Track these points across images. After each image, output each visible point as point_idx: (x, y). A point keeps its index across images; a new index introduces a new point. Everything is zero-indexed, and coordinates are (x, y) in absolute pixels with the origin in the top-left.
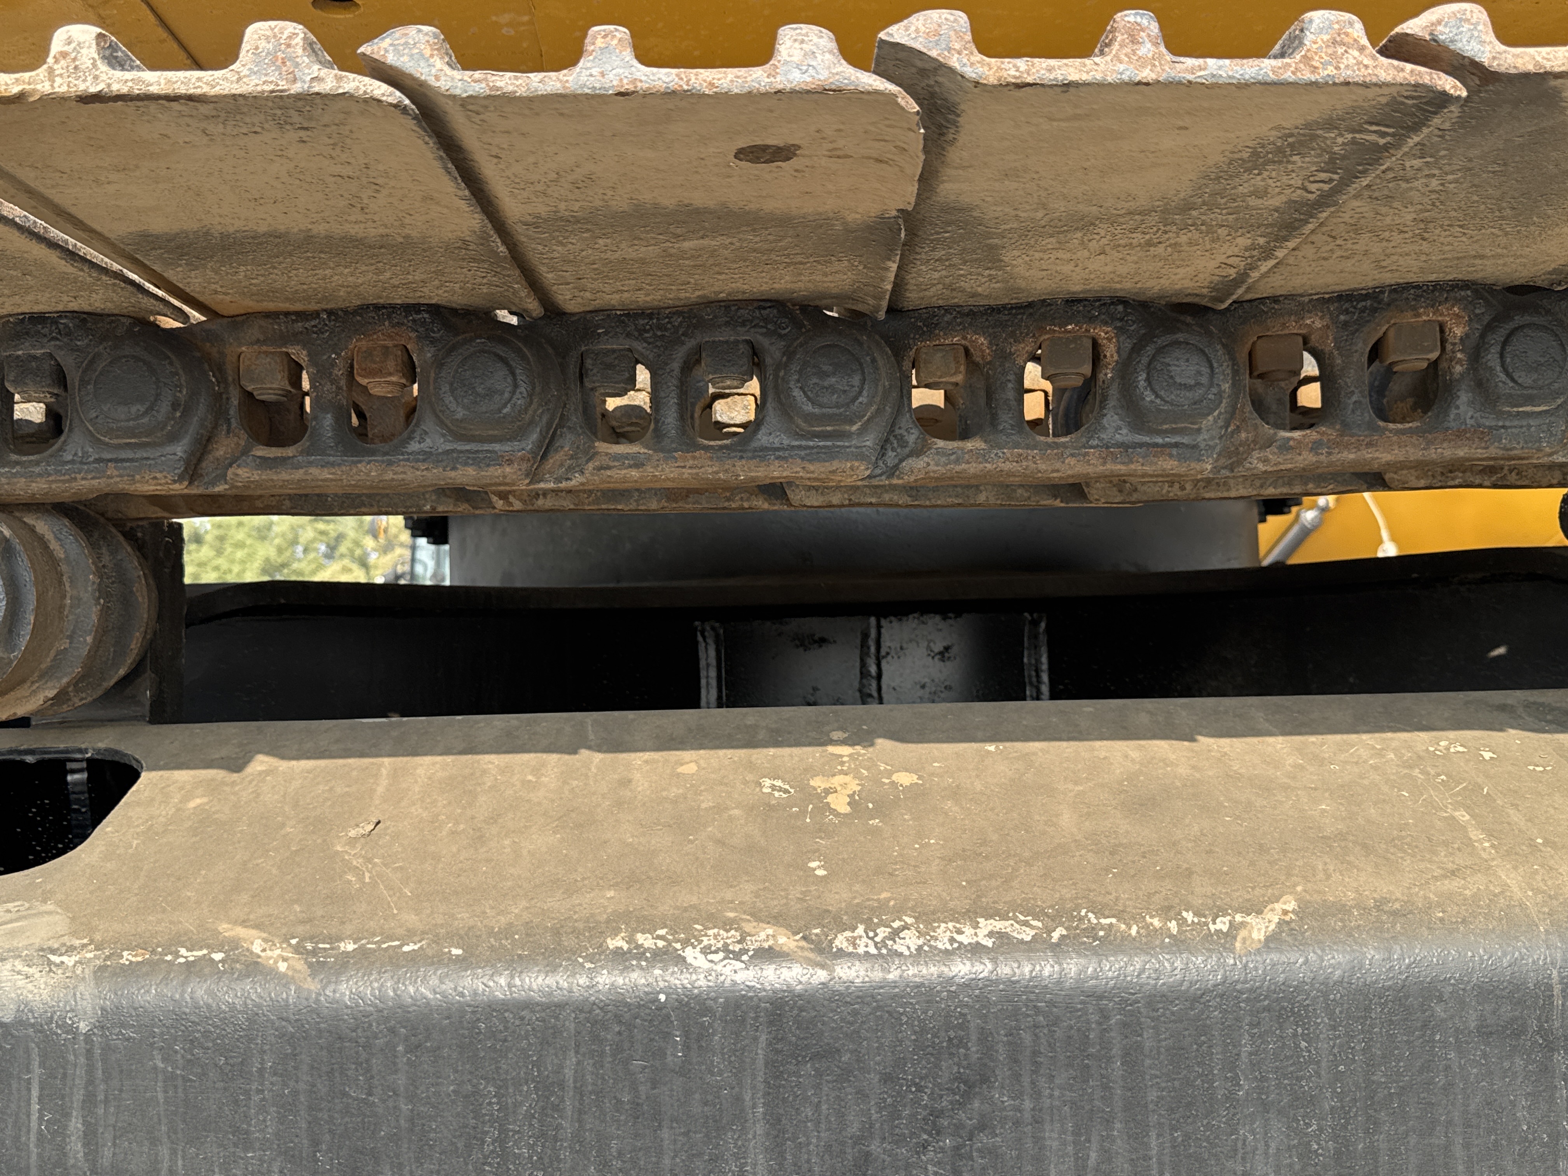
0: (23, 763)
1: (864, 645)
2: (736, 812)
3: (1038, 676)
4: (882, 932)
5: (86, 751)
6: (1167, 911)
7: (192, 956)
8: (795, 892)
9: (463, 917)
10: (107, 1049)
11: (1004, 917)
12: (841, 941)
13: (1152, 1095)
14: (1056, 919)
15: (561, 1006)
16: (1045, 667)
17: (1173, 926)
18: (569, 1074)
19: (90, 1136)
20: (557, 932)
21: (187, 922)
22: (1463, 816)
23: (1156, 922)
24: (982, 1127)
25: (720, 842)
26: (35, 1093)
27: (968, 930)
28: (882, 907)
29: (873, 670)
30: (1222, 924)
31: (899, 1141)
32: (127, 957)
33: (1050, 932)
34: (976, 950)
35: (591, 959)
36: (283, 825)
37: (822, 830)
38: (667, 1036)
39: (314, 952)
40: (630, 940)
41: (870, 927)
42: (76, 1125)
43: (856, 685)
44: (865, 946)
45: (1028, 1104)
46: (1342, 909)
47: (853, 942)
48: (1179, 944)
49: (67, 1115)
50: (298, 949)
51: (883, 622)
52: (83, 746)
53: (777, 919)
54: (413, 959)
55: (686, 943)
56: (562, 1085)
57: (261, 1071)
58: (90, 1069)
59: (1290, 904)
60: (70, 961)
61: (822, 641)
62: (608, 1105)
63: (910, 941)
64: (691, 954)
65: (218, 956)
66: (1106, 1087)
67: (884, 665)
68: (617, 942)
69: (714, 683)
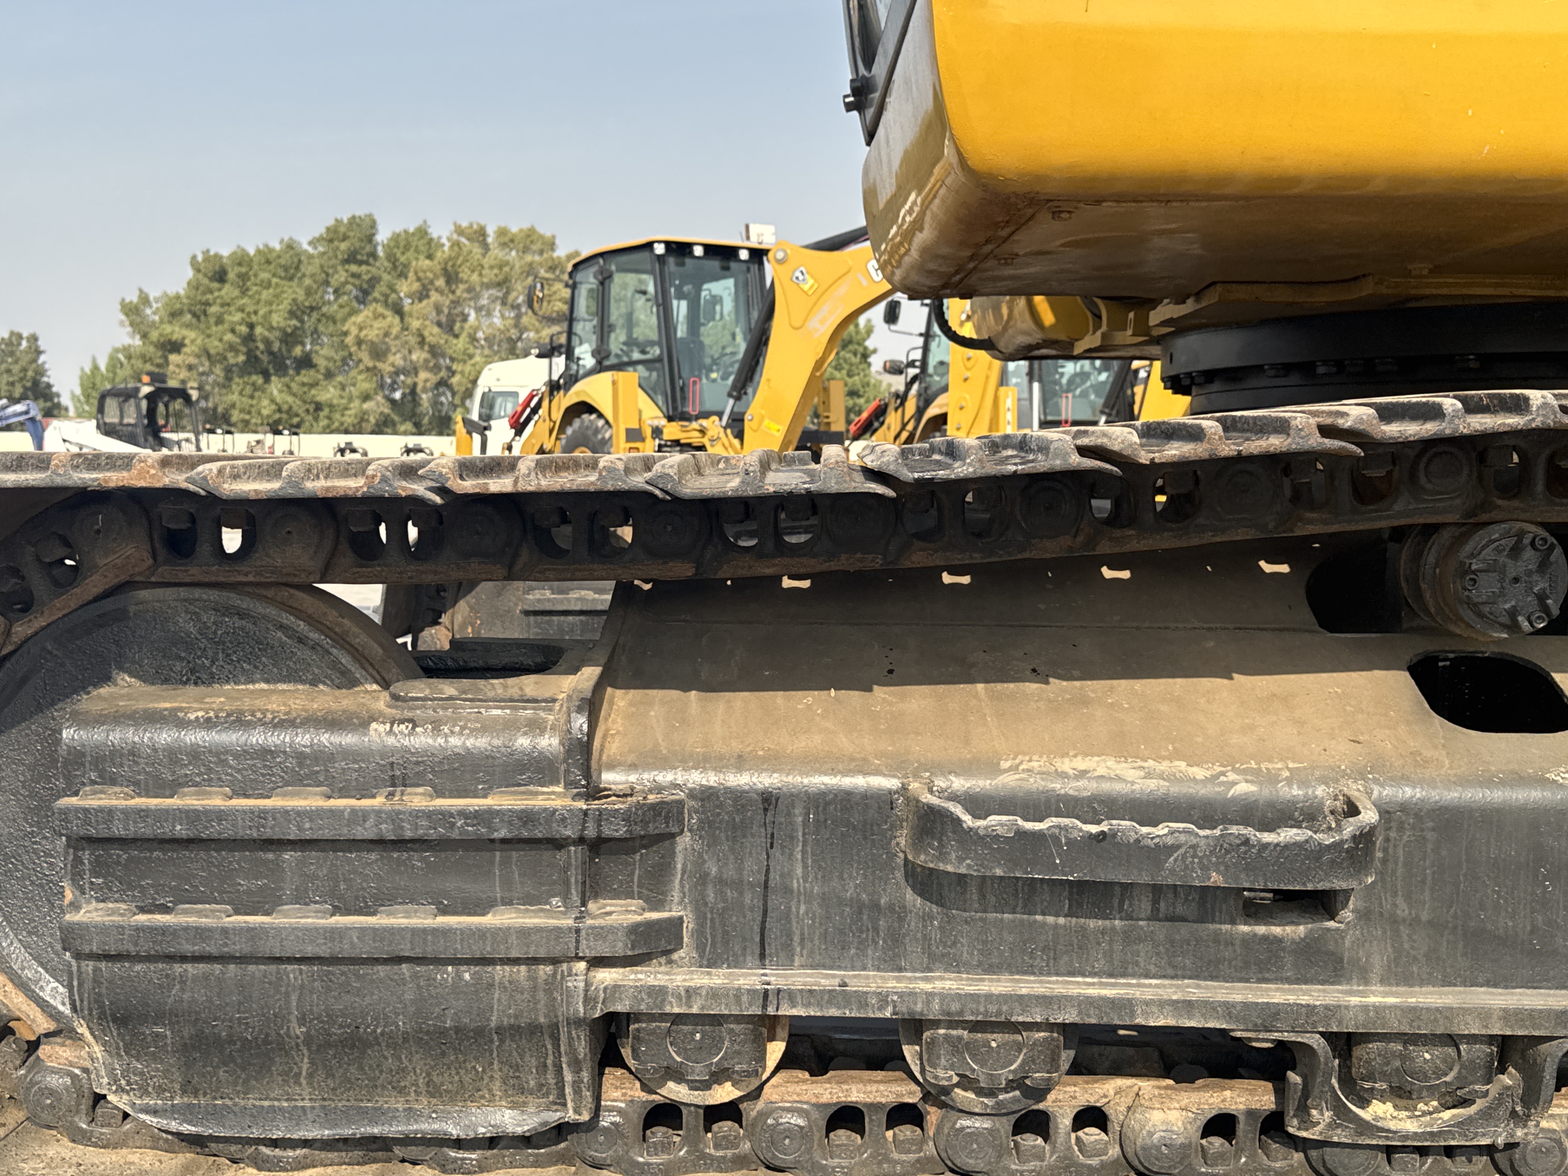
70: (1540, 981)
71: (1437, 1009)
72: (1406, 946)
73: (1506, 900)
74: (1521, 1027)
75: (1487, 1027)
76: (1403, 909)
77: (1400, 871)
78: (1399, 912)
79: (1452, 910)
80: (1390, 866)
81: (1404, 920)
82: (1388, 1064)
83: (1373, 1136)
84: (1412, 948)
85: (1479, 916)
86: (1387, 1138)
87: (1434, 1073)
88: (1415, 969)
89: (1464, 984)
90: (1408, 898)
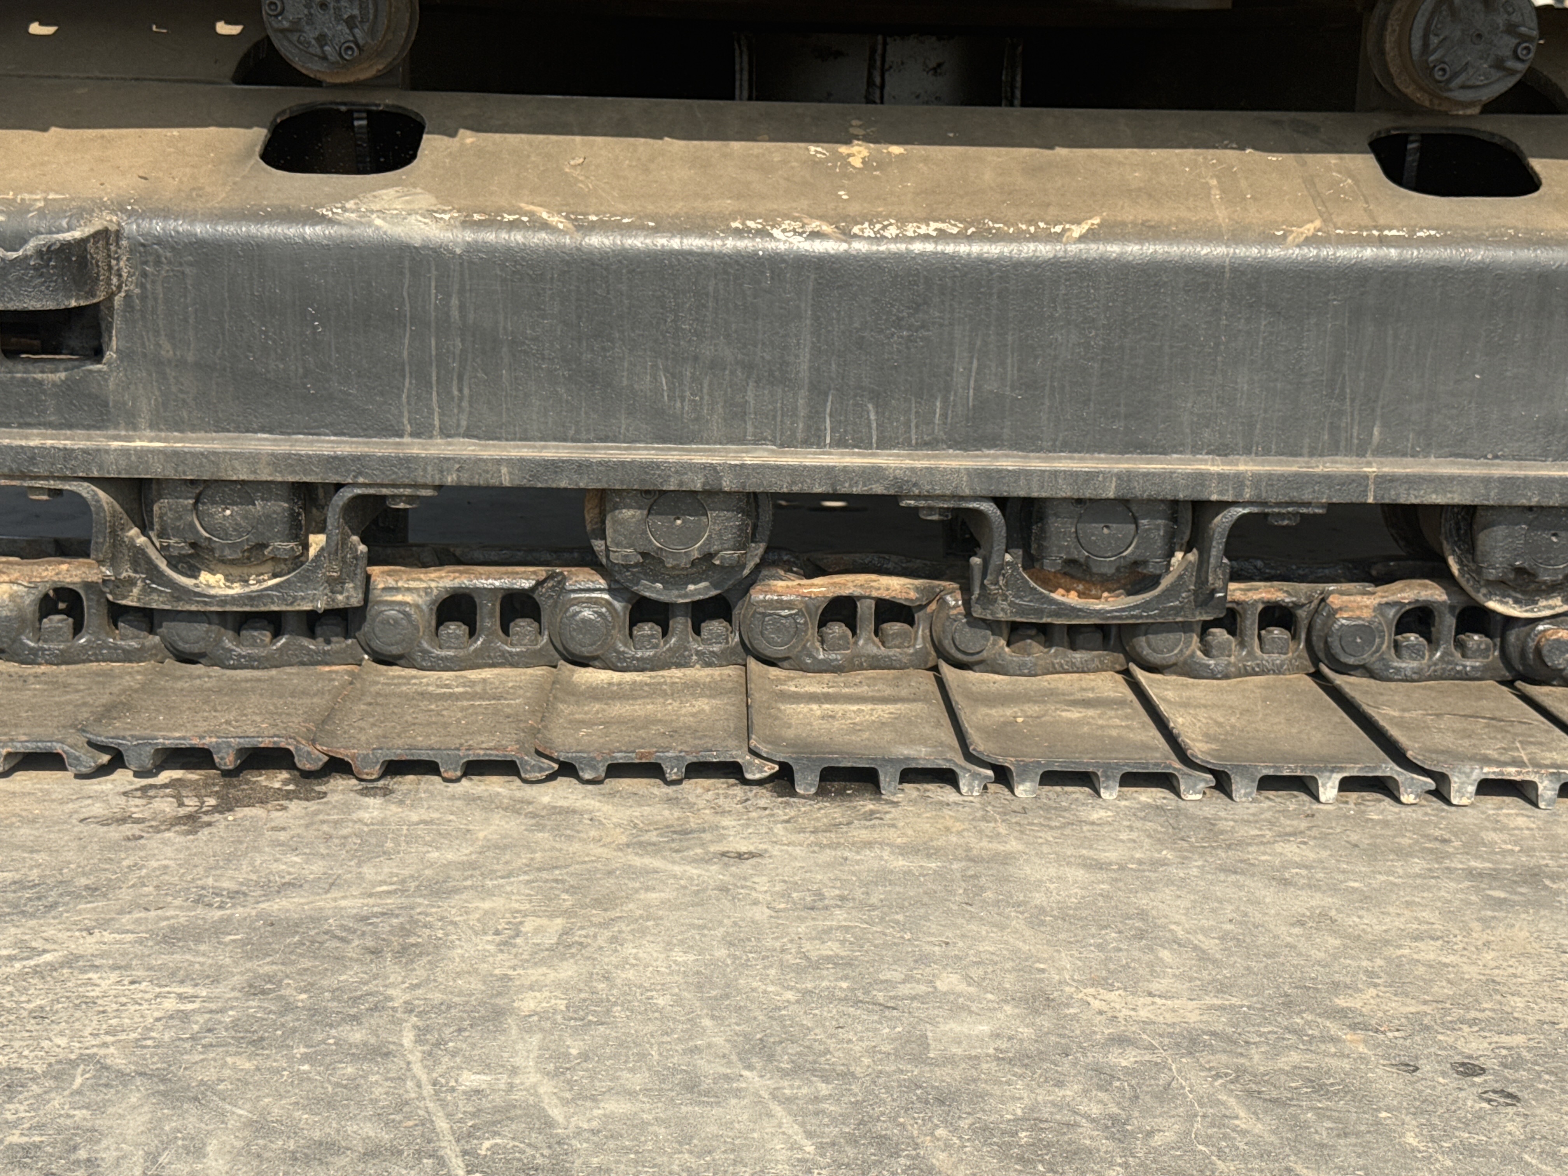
0: (339, 111)
1: (872, 59)
2: (795, 164)
3: (1013, 93)
4: (878, 226)
5: (378, 105)
6: (1030, 222)
7: (511, 218)
8: (831, 205)
9: (650, 208)
10: (471, 262)
11: (944, 222)
12: (856, 230)
13: (1011, 314)
14: (971, 224)
15: (707, 254)
17: (1032, 229)
18: (711, 289)
19: (462, 307)
20: (703, 218)
21: (503, 203)
22: (1214, 182)
23: (1024, 227)
24: (923, 327)
25: (787, 179)
26: (433, 284)
27: (924, 227)
28: (879, 214)
29: (878, 80)
30: (1058, 229)
31: (881, 331)
32: (476, 217)
33: (966, 229)
34: (926, 237)
35: (722, 231)
36: (529, 156)
37: (845, 175)
38: (763, 273)
39: (576, 220)
40: (743, 224)
41: (872, 223)
42: (455, 301)
43: (863, 92)
44: (868, 233)
45: (947, 316)
46: (1124, 224)
47: (862, 230)
48: (1034, 238)
49: (450, 296)
50: (567, 217)
51: (889, 40)
52: (377, 102)
53: (821, 218)
54: (629, 226)
55: (773, 227)
56: (707, 295)
57: (552, 278)
58: (462, 275)
59: (1097, 221)
60: (446, 217)
61: (838, 54)
62: (731, 306)
63: (892, 231)
64: (776, 232)
65: (525, 219)
66: (988, 309)
67: (887, 76)
68: (736, 224)
69: (746, 85)
70: (318, 427)
71: (202, 454)
72: (174, 389)
73: (274, 341)
74: (290, 473)
75: (255, 472)
76: (167, 351)
77: (161, 308)
78: (163, 353)
79: (219, 352)
80: (150, 303)
81: (169, 361)
82: (180, 518)
83: (190, 602)
84: (181, 391)
85: (247, 357)
86: (206, 603)
87: (235, 530)
88: (185, 414)
89: (238, 429)
90: (171, 337)
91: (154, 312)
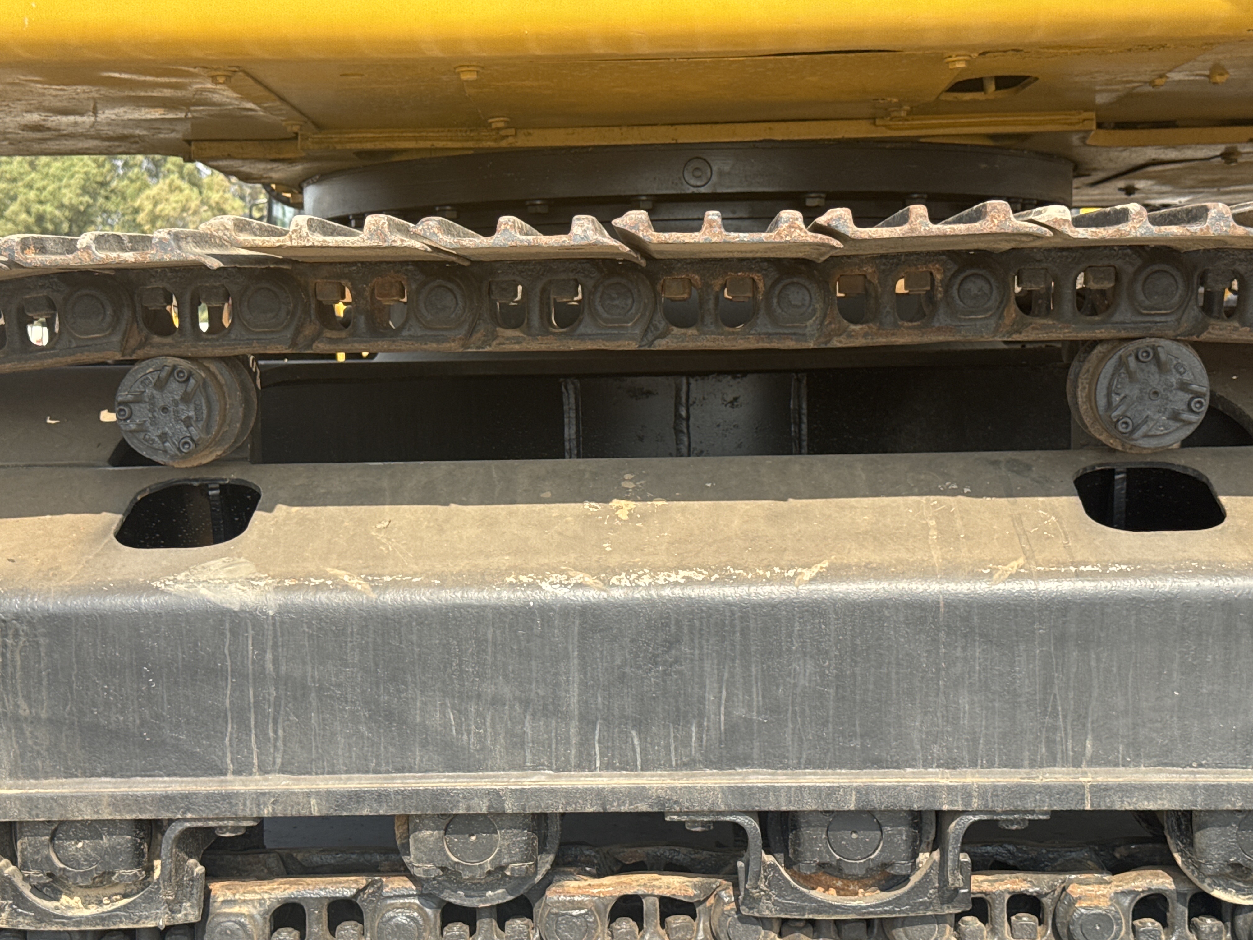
0: (192, 486)
1: (678, 396)
2: (569, 519)
4: (634, 576)
5: (226, 480)
6: (768, 567)
7: (317, 582)
8: (595, 558)
9: (439, 567)
10: (282, 622)
11: (691, 570)
12: (614, 580)
13: (753, 648)
14: (715, 571)
15: (485, 606)
16: (805, 411)
17: (768, 574)
18: (490, 636)
19: (275, 661)
20: (483, 574)
21: (312, 567)
22: (933, 523)
23: (761, 572)
24: (676, 661)
25: (560, 534)
26: (250, 642)
27: (673, 575)
28: (635, 565)
29: (684, 413)
30: (791, 573)
31: (639, 667)
32: (287, 583)
33: (710, 576)
34: (676, 584)
35: (498, 586)
36: (343, 522)
37: (612, 528)
38: (534, 621)
39: (373, 581)
40: (516, 578)
41: (628, 573)
42: (269, 656)
43: (672, 424)
44: (625, 582)
45: (697, 652)
46: (848, 567)
47: (619, 580)
48: (769, 581)
49: (265, 652)
50: (365, 580)
51: (692, 381)
52: (224, 477)
53: (585, 570)
54: (418, 584)
55: (542, 580)
56: (486, 641)
57: (352, 633)
58: (275, 631)
59: (826, 564)
60: (262, 584)
61: (649, 393)
62: (507, 650)
63: (646, 580)
64: (545, 585)
65: (329, 582)
66: (732, 645)
67: (691, 409)
68: (510, 579)
69: (574, 421)
70: (154, 770)
71: (52, 798)
72: (30, 742)
73: (115, 697)
74: (128, 812)
75: (97, 812)
76: (24, 710)
77: (19, 674)
78: (21, 712)
79: (68, 708)
80: (10, 670)
81: (26, 719)
82: (38, 852)
83: (50, 923)
84: (36, 744)
85: (92, 712)
86: (64, 924)
87: (86, 860)
88: (39, 763)
89: (84, 775)
90: (27, 698)
91: (13, 677)
